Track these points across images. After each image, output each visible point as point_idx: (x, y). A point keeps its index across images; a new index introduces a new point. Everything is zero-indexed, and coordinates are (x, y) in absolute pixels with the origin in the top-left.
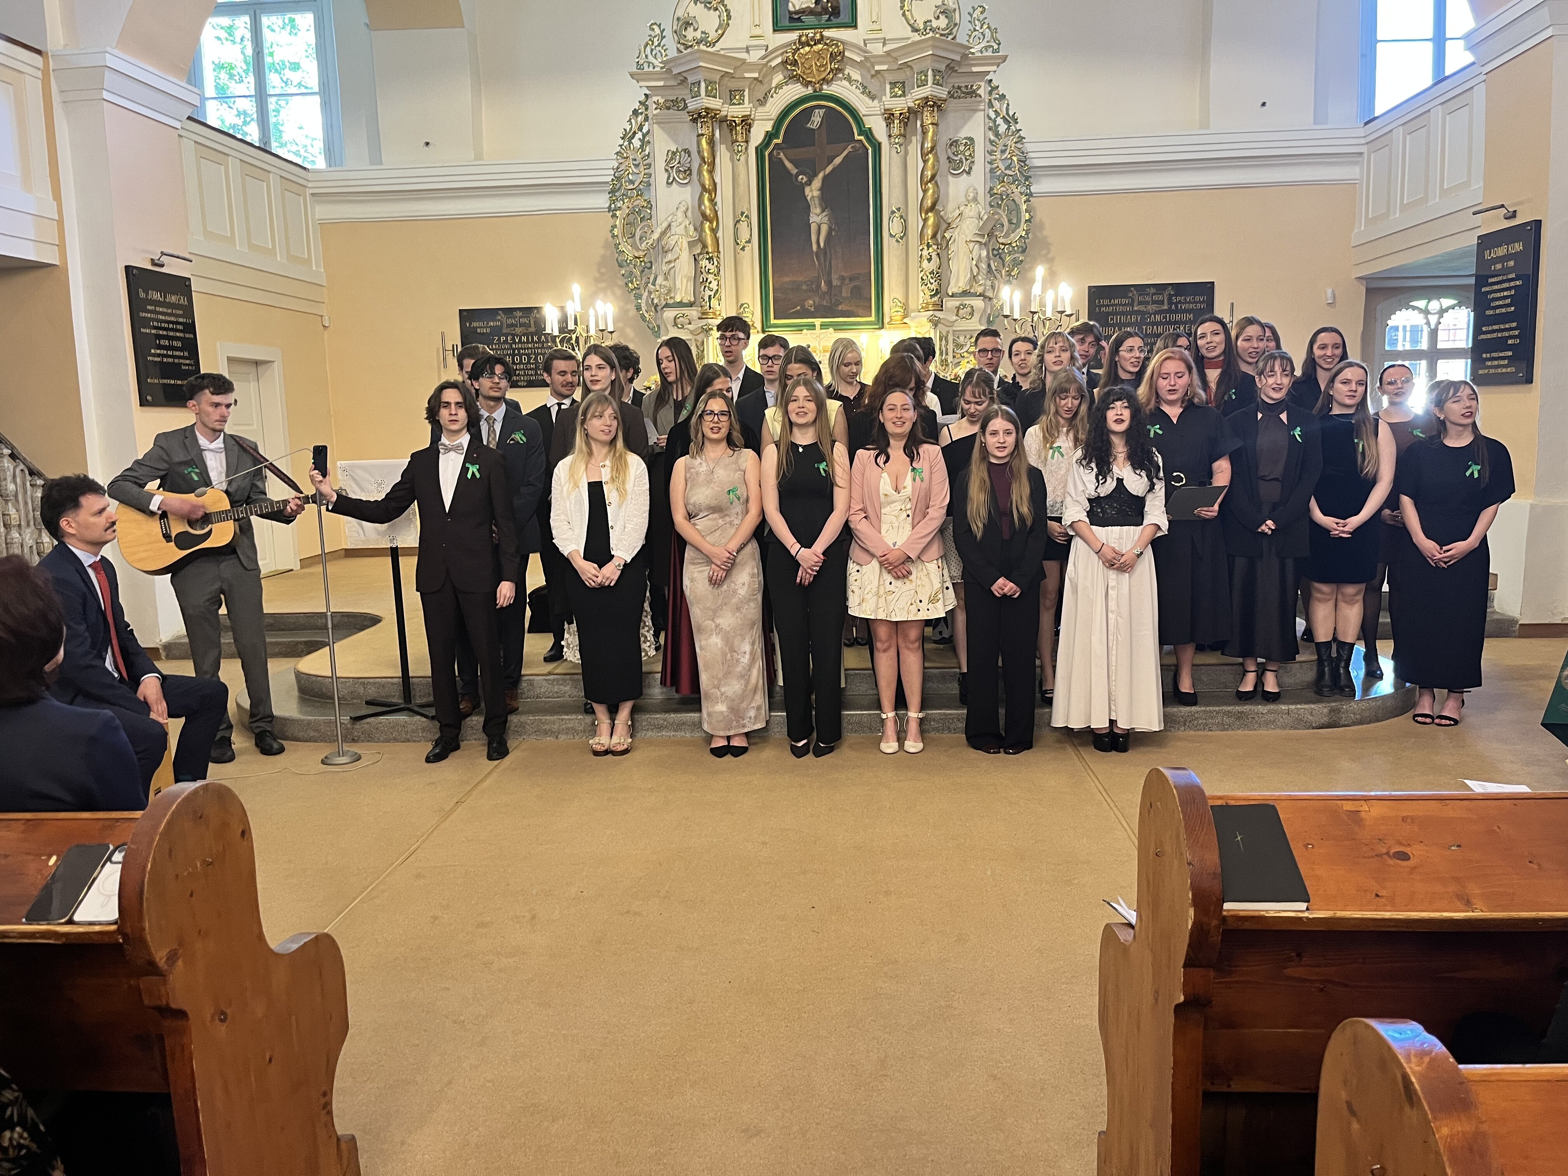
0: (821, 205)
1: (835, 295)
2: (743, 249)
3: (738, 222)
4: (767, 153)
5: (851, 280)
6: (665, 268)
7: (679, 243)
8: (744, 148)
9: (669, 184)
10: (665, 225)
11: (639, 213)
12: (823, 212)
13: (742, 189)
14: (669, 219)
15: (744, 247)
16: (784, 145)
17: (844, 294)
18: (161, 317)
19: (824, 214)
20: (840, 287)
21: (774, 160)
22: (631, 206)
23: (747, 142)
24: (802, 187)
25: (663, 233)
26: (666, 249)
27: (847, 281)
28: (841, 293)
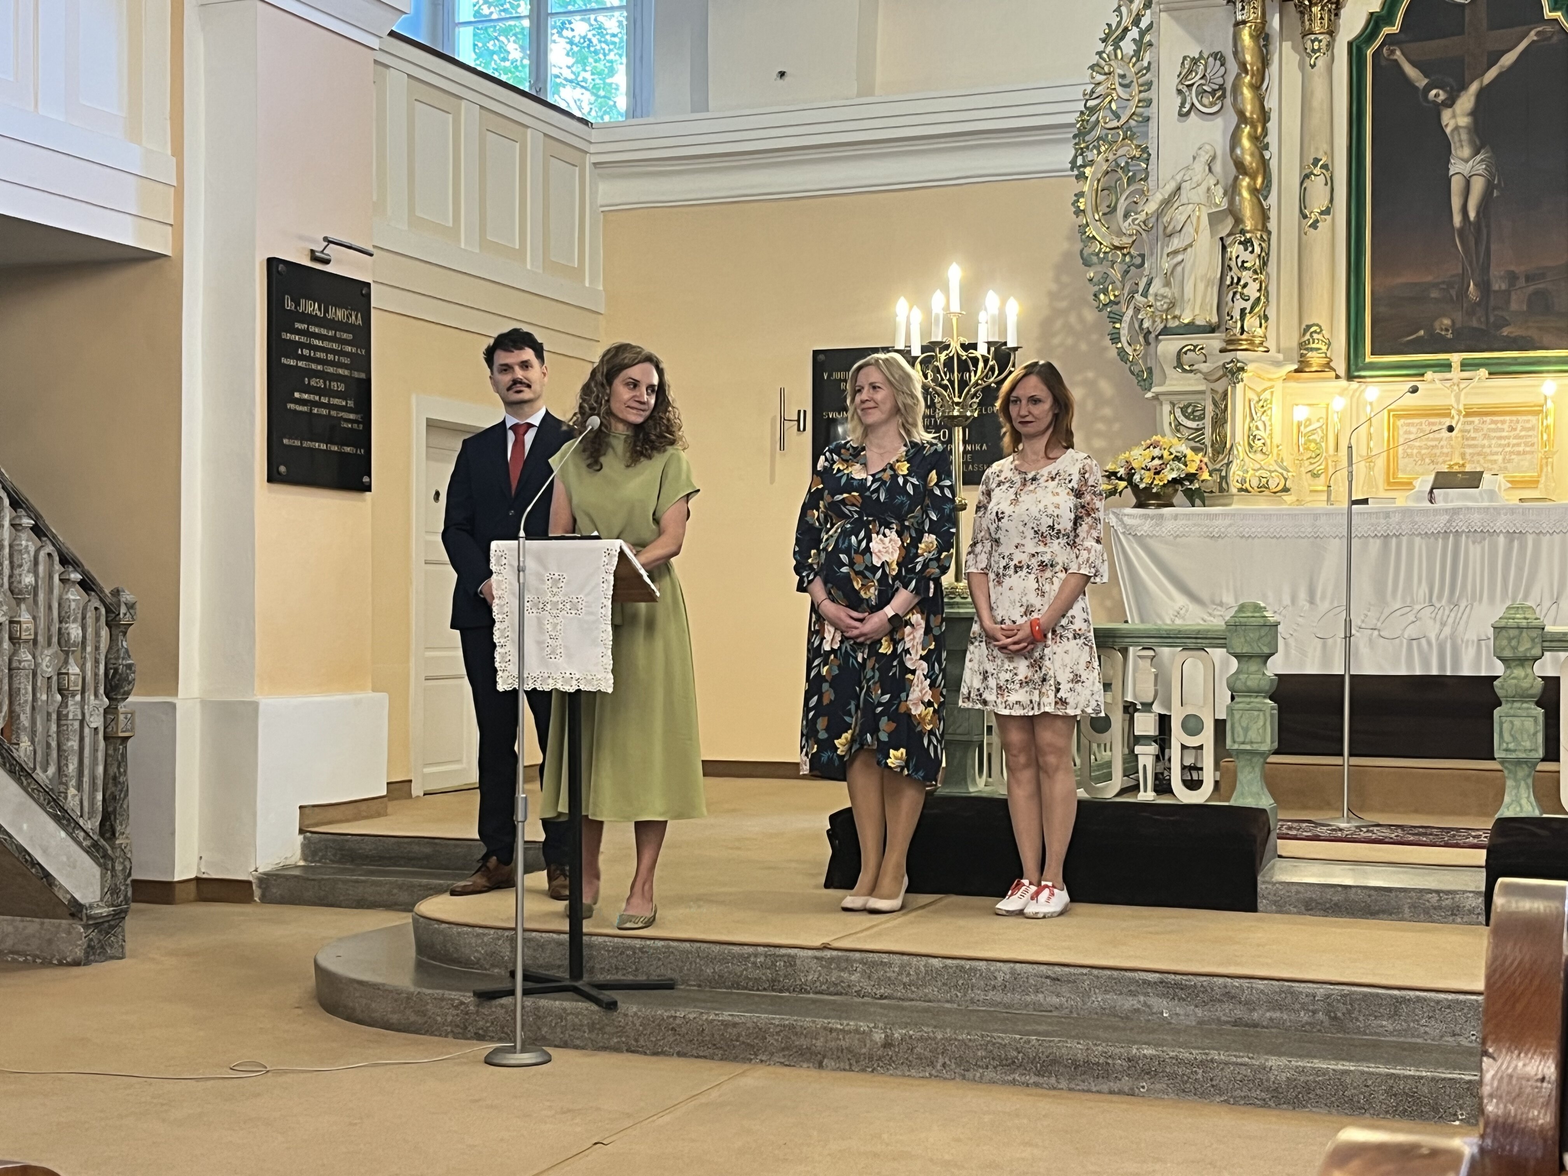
0: (1471, 142)
1: (1494, 309)
2: (1314, 225)
3: (1308, 176)
4: (1369, 53)
5: (1528, 278)
6: (1166, 265)
7: (1194, 219)
8: (1323, 44)
9: (1183, 115)
10: (1171, 187)
11: (1125, 169)
12: (1477, 153)
13: (1318, 119)
14: (1179, 178)
15: (1317, 221)
16: (1403, 36)
17: (1514, 306)
18: (316, 342)
19: (1479, 158)
20: (1507, 293)
21: (1384, 63)
22: (1111, 157)
23: (1331, 33)
24: (1437, 109)
25: (1167, 203)
26: (1169, 230)
27: (1522, 282)
28: (1508, 302)
